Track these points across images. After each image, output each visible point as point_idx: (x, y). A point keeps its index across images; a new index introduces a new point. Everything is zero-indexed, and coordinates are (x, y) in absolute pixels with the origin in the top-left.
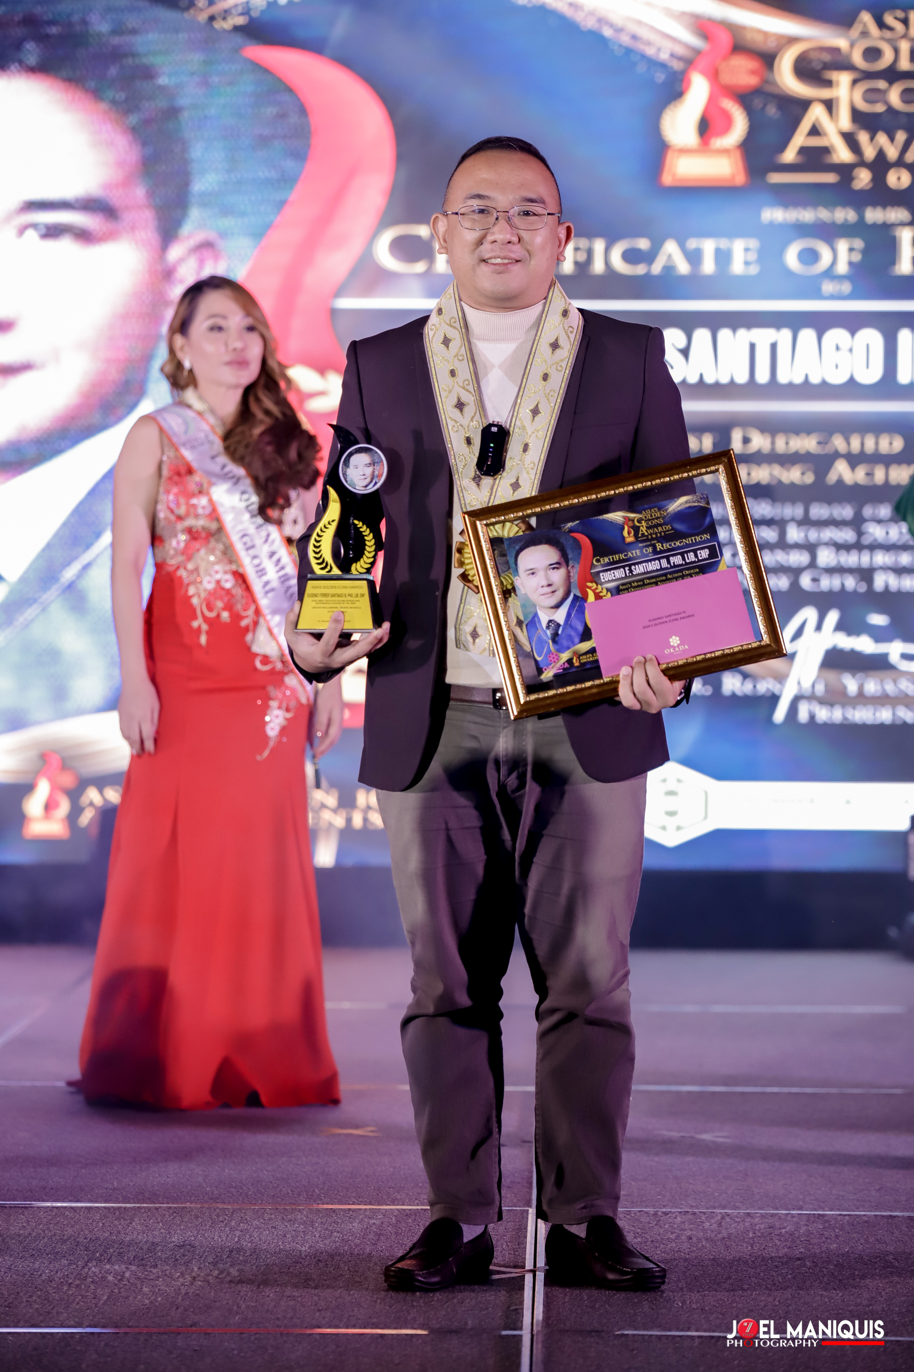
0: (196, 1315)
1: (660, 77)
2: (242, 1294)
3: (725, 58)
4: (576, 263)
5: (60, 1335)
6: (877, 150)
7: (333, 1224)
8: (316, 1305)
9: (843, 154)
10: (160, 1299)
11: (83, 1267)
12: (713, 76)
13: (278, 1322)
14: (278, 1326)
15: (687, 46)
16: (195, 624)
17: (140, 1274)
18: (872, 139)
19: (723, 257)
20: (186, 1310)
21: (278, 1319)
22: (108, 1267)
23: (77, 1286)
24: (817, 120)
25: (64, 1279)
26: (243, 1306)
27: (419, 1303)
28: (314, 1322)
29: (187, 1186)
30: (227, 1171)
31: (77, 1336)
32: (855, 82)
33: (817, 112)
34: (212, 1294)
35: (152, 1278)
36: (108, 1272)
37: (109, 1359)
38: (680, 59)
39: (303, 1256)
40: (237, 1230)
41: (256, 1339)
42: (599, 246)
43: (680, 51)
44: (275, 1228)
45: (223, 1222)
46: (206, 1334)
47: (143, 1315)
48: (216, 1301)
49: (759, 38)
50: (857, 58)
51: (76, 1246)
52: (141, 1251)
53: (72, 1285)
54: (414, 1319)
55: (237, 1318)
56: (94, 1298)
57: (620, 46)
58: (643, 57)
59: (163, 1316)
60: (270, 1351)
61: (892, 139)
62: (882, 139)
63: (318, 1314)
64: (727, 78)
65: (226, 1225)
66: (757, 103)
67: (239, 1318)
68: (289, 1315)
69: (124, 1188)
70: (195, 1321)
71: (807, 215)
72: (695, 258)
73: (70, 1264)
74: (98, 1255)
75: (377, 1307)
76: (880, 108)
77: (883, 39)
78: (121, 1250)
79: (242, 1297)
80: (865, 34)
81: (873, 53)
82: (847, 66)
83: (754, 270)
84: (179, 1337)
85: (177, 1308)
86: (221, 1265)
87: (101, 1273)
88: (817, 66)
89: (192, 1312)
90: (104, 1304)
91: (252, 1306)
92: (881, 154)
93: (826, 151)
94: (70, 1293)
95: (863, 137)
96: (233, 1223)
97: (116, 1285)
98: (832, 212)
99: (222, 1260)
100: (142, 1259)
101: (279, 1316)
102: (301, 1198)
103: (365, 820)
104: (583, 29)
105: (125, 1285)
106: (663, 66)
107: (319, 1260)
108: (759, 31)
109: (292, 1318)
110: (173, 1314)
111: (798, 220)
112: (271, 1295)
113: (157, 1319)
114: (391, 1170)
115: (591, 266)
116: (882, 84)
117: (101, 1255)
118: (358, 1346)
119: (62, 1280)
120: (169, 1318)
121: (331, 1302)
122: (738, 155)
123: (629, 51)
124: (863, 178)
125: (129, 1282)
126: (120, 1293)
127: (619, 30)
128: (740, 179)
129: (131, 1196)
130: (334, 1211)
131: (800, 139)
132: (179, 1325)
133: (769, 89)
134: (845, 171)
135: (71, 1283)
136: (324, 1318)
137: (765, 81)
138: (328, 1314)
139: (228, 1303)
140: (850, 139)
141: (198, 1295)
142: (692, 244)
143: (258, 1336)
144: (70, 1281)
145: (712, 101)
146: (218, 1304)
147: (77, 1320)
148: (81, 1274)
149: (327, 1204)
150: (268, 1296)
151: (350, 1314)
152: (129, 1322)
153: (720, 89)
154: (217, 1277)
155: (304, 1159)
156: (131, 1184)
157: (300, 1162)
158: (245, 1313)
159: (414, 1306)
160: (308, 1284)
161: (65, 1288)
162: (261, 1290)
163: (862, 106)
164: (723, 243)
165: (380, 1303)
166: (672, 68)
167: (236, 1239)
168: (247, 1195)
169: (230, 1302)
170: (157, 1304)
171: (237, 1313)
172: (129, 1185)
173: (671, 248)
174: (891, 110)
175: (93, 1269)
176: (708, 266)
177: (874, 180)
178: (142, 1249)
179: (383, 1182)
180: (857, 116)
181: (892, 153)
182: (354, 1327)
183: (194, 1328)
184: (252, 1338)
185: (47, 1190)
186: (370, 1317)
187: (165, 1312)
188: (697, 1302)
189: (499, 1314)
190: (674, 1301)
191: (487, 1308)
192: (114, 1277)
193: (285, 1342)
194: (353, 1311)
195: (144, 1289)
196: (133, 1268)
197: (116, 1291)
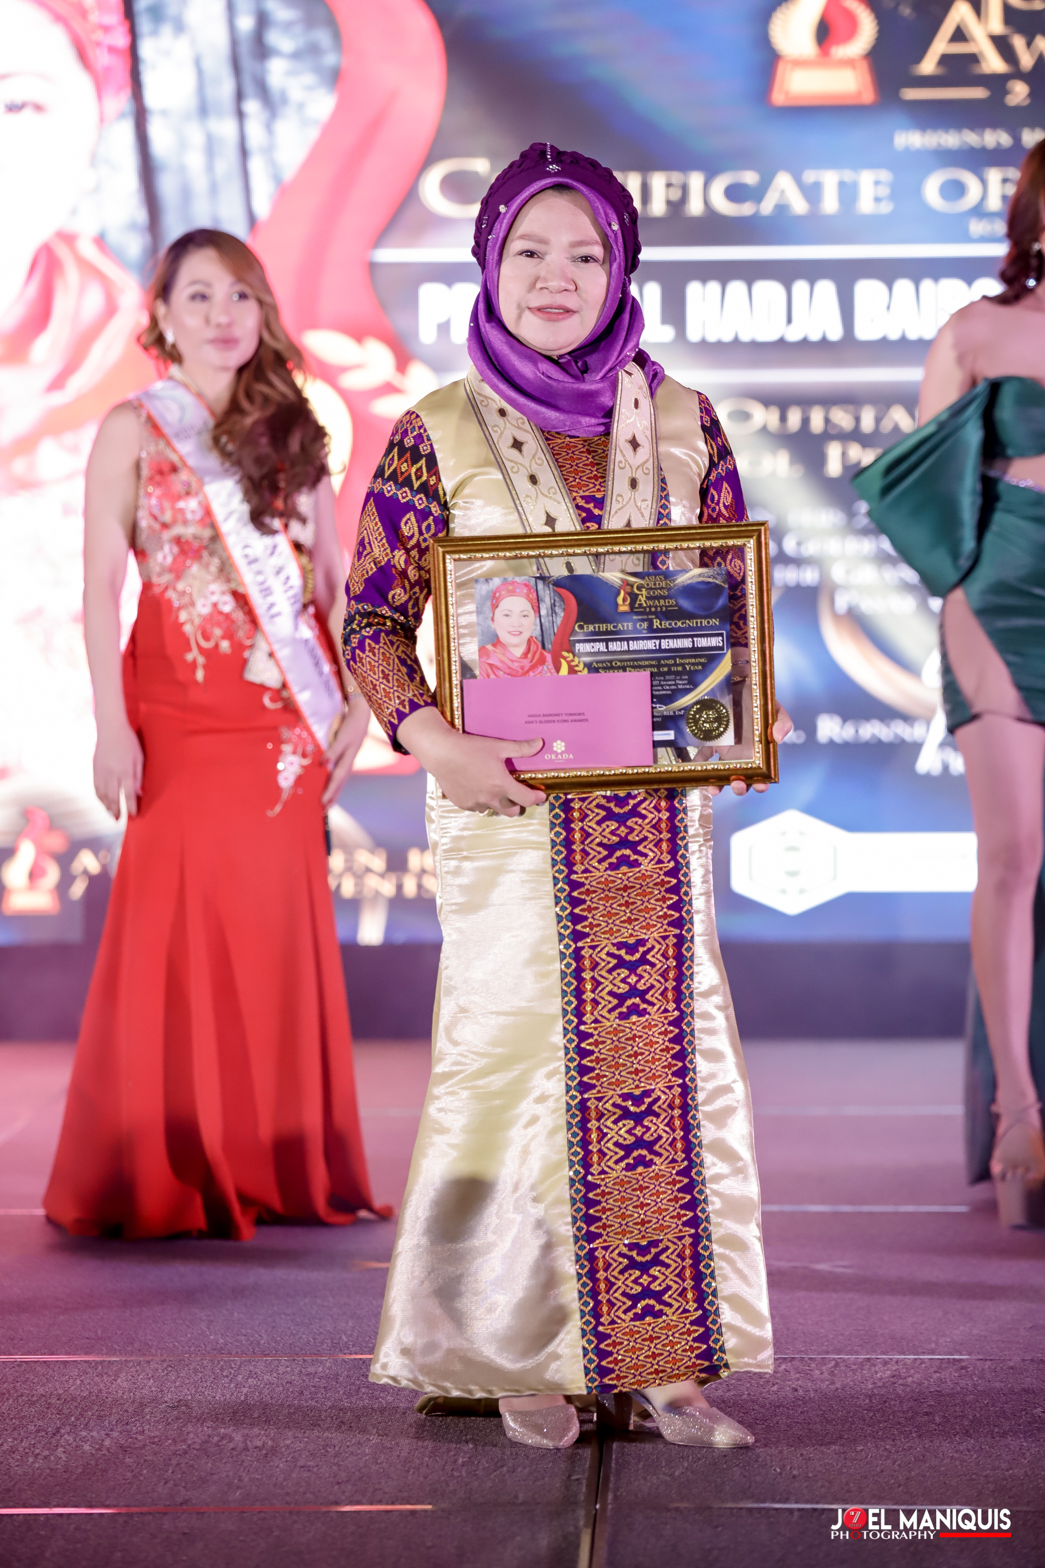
0: (188, 1490)
2: (245, 1464)
4: (669, 203)
5: (21, 1517)
6: (1036, 56)
7: (361, 1378)
8: (335, 1476)
9: (994, 63)
10: (145, 1472)
11: (54, 1434)
13: (288, 1499)
14: (287, 1503)
16: (188, 657)
17: (123, 1442)
18: (1029, 44)
19: (848, 193)
20: (176, 1485)
21: (288, 1494)
22: (84, 1434)
23: (45, 1457)
24: (962, 21)
25: (30, 1449)
26: (246, 1479)
27: (461, 1472)
28: (331, 1497)
29: (186, 1335)
30: (236, 1314)
31: (42, 1519)
33: (961, 12)
34: (209, 1465)
35: (137, 1446)
36: (84, 1440)
37: (79, 1546)
39: (323, 1417)
40: (244, 1387)
41: (259, 1519)
42: (696, 180)
44: (291, 1383)
45: (227, 1376)
46: (198, 1513)
47: (124, 1491)
48: (212, 1474)
51: (48, 1408)
52: (126, 1414)
53: (39, 1457)
55: (238, 1494)
56: (65, 1472)
59: (147, 1493)
60: (276, 1533)
62: (1042, 44)
63: (337, 1487)
65: (231, 1381)
67: (240, 1494)
68: (302, 1490)
69: (110, 1338)
70: (187, 1498)
71: (951, 139)
72: (812, 193)
73: (38, 1431)
74: (73, 1419)
75: (410, 1478)
76: (1039, 5)
78: (102, 1413)
79: (245, 1468)
83: (886, 208)
84: (165, 1518)
85: (166, 1483)
86: (222, 1431)
87: (75, 1441)
89: (184, 1487)
90: (76, 1480)
91: (257, 1479)
92: (1040, 62)
93: (974, 59)
94: (37, 1466)
95: (1018, 42)
96: (240, 1378)
97: (93, 1455)
98: (982, 135)
100: (127, 1424)
101: (289, 1491)
102: (325, 1346)
103: (420, 886)
105: (105, 1455)
107: (342, 1422)
109: (305, 1493)
110: (160, 1490)
111: (939, 145)
112: (281, 1465)
113: (140, 1496)
115: (687, 206)
117: (77, 1419)
118: (384, 1525)
119: (27, 1450)
120: (156, 1495)
121: (354, 1473)
122: (864, 67)
124: (1019, 92)
125: (109, 1452)
126: (97, 1465)
128: (868, 96)
129: (117, 1347)
131: (941, 45)
132: (167, 1503)
134: (997, 83)
135: (38, 1454)
136: (343, 1492)
138: (350, 1487)
139: (227, 1476)
140: (1002, 44)
141: (192, 1466)
143: (262, 1515)
144: (37, 1451)
146: (215, 1477)
147: (42, 1499)
148: (50, 1443)
149: (356, 1353)
150: (277, 1467)
151: (377, 1486)
154: (217, 1445)
155: (331, 1299)
156: (119, 1332)
157: (325, 1304)
158: (248, 1487)
159: (453, 1476)
160: (327, 1451)
161: (31, 1460)
162: (269, 1459)
163: (1017, 3)
164: (848, 175)
165: (414, 1473)
167: (243, 1398)
168: (259, 1344)
169: (231, 1474)
170: (142, 1478)
171: (238, 1488)
172: (116, 1334)
173: (783, 182)
176: (830, 204)
177: (1031, 94)
178: (127, 1411)
180: (1011, 15)
182: (380, 1502)
183: (184, 1507)
184: (255, 1519)
185: (16, 1342)
186: (400, 1491)
187: (150, 1488)
188: (799, 1467)
189: (557, 1485)
190: (771, 1467)
191: (543, 1478)
192: (90, 1446)
193: (295, 1522)
194: (380, 1483)
195: (127, 1460)
196: (115, 1434)
197: (93, 1463)
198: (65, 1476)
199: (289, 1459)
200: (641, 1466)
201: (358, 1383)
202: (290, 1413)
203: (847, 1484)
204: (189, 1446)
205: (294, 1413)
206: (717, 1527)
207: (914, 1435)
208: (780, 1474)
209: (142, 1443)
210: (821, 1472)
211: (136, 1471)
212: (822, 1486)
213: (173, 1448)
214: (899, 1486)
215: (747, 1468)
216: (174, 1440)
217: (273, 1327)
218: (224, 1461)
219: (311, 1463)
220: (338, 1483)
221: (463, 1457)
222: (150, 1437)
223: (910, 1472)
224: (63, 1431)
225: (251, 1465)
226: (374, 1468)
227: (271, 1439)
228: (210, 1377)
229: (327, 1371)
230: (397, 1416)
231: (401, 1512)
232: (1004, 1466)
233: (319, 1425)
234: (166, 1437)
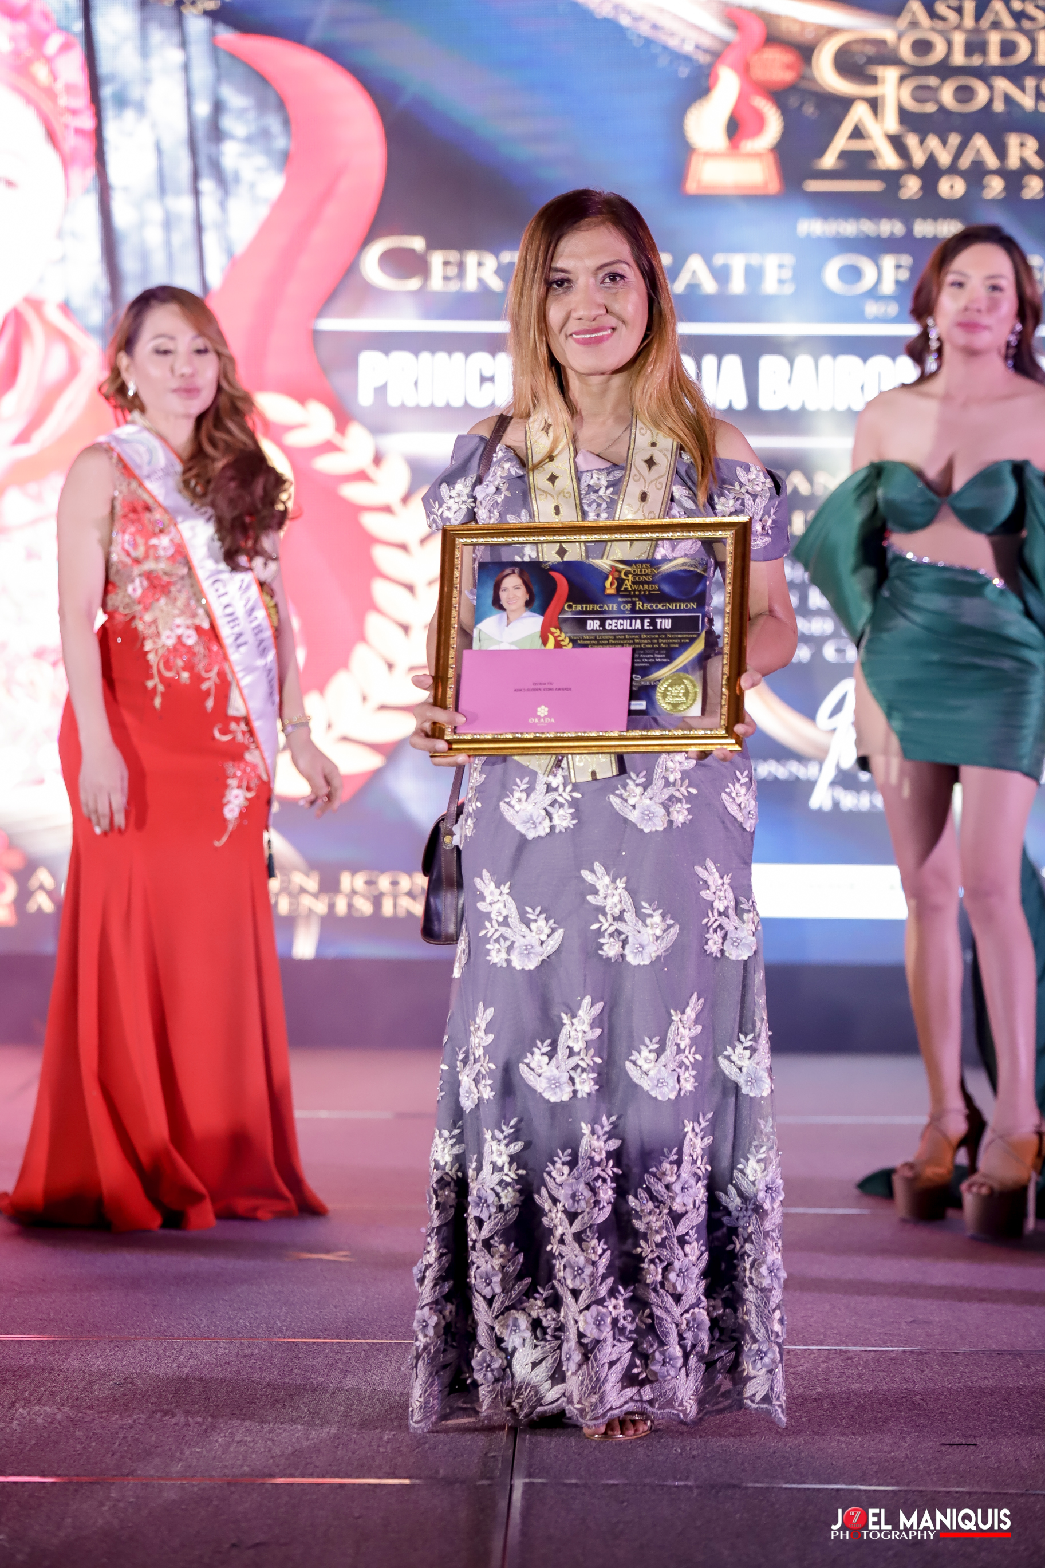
0: (133, 1462)
1: (684, 72)
2: (187, 1439)
3: (757, 50)
6: (928, 154)
8: (269, 1451)
9: (889, 159)
10: (94, 1444)
11: (10, 1408)
12: (744, 70)
13: (226, 1471)
14: (225, 1475)
15: (714, 37)
16: (150, 684)
17: (74, 1416)
18: (922, 142)
19: (754, 275)
20: (122, 1457)
21: (226, 1466)
22: (37, 1408)
24: (860, 120)
26: (188, 1452)
28: (266, 1470)
30: (178, 1299)
32: (902, 79)
33: (860, 112)
34: (153, 1439)
35: (86, 1420)
36: (38, 1414)
38: (706, 51)
39: (258, 1395)
40: (185, 1366)
41: (200, 1489)
43: (706, 42)
44: (229, 1363)
45: (170, 1357)
46: (143, 1484)
47: (74, 1462)
48: (156, 1447)
49: (795, 29)
50: (905, 51)
52: (76, 1390)
54: (380, 1467)
56: (20, 1443)
57: (639, 36)
58: (665, 48)
59: (96, 1463)
60: (215, 1503)
61: (944, 142)
62: (933, 142)
63: (271, 1461)
64: (759, 73)
65: (173, 1361)
66: (793, 102)
68: (239, 1462)
69: (61, 1319)
70: (132, 1468)
71: (849, 228)
72: (722, 275)
74: (27, 1394)
75: (339, 1453)
76: (930, 108)
77: (933, 30)
78: (54, 1389)
79: (186, 1442)
80: (914, 24)
81: (922, 47)
82: (892, 59)
83: (788, 289)
84: (113, 1487)
85: (113, 1455)
87: (29, 1414)
88: (862, 60)
89: (130, 1459)
90: (30, 1450)
91: (198, 1452)
92: (931, 160)
93: (871, 155)
95: (912, 141)
96: (182, 1358)
97: (45, 1427)
98: (877, 224)
99: (167, 1400)
100: (77, 1399)
101: (227, 1464)
102: (260, 1330)
103: (350, 906)
104: (598, 17)
105: (56, 1428)
106: (687, 59)
107: (276, 1400)
108: (795, 20)
109: (242, 1466)
110: (108, 1461)
111: (838, 233)
112: (220, 1440)
113: (89, 1466)
114: (364, 1299)
116: (933, 81)
117: (31, 1394)
118: (314, 1497)
120: (104, 1466)
122: (771, 160)
123: (649, 42)
124: (912, 186)
125: (60, 1425)
126: (49, 1437)
127: (638, 19)
128: (774, 186)
130: (296, 1344)
131: (841, 142)
132: (114, 1473)
133: (805, 85)
134: (892, 178)
136: (278, 1466)
137: (802, 77)
138: (283, 1461)
139: (170, 1449)
140: (897, 142)
141: (137, 1439)
142: (719, 260)
143: (202, 1486)
145: (742, 99)
146: (159, 1450)
149: (289, 1337)
150: (216, 1441)
151: (308, 1460)
152: (58, 1469)
153: (752, 85)
154: (160, 1420)
155: (266, 1287)
156: (70, 1315)
157: (261, 1291)
158: (189, 1460)
160: (262, 1427)
163: (910, 104)
164: (755, 259)
165: (342, 1449)
166: (697, 61)
167: (184, 1377)
168: (199, 1327)
169: (173, 1447)
170: (91, 1450)
171: (180, 1460)
172: (67, 1316)
173: (695, 264)
174: (942, 109)
175: (21, 1410)
176: (737, 285)
177: (923, 188)
178: (77, 1388)
179: (353, 1313)
180: (905, 116)
181: (944, 158)
182: (311, 1475)
184: (195, 1489)
186: (330, 1465)
187: (99, 1459)
188: (698, 1448)
189: (476, 1461)
190: (673, 1447)
191: (462, 1455)
192: (43, 1419)
193: (232, 1493)
194: (311, 1458)
195: (77, 1433)
196: (66, 1409)
197: (45, 1435)
198: (21, 1446)
199: (227, 1434)
200: (552, 1445)
201: (291, 1364)
202: (227, 1392)
203: (742, 1464)
204: (135, 1421)
205: (232, 1392)
206: (623, 1502)
207: (804, 1419)
208: (681, 1454)
209: (91, 1417)
210: (718, 1452)
211: (87, 1442)
212: (720, 1466)
213: (120, 1422)
214: (791, 1466)
215: (650, 1448)
216: (121, 1415)
217: (212, 1312)
218: (167, 1435)
219: (249, 1439)
220: (272, 1457)
221: (388, 1435)
222: (99, 1412)
223: (800, 1453)
224: (17, 1405)
225: (192, 1440)
226: (306, 1443)
227: (211, 1416)
228: (154, 1357)
229: (263, 1353)
230: (328, 1395)
231: (331, 1485)
232: (886, 1449)
233: (255, 1403)
234: (114, 1412)
